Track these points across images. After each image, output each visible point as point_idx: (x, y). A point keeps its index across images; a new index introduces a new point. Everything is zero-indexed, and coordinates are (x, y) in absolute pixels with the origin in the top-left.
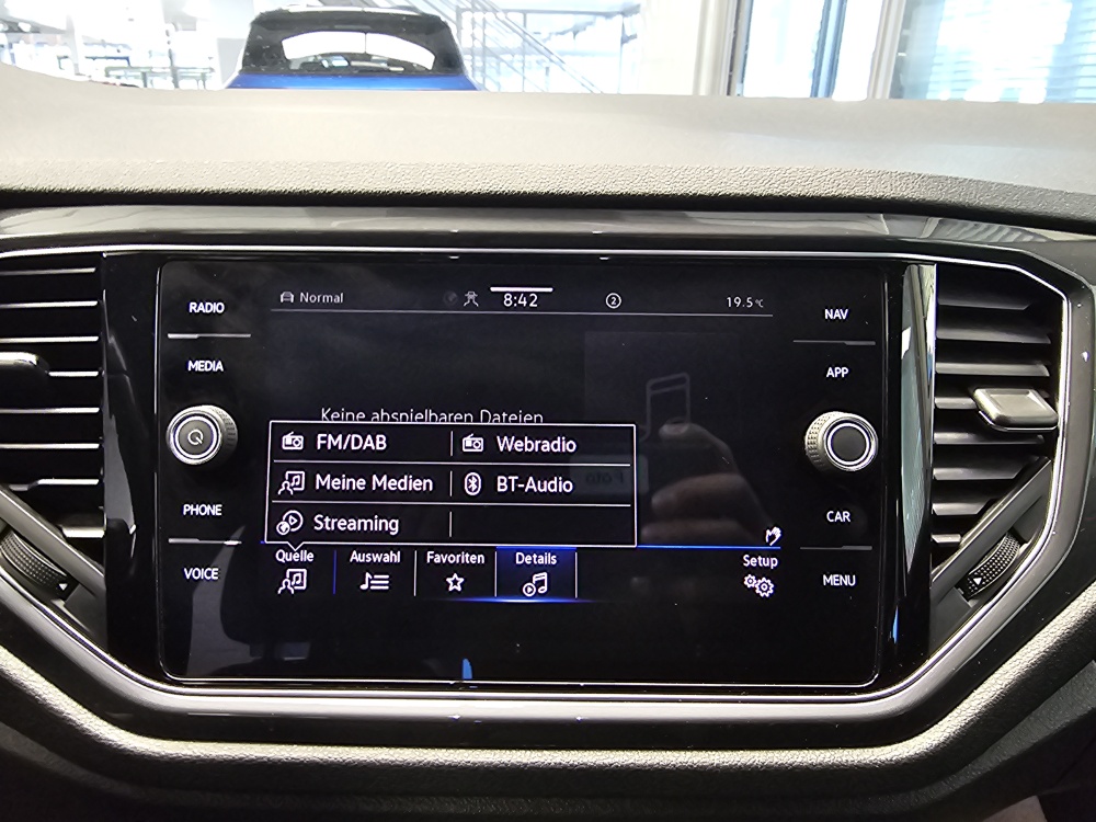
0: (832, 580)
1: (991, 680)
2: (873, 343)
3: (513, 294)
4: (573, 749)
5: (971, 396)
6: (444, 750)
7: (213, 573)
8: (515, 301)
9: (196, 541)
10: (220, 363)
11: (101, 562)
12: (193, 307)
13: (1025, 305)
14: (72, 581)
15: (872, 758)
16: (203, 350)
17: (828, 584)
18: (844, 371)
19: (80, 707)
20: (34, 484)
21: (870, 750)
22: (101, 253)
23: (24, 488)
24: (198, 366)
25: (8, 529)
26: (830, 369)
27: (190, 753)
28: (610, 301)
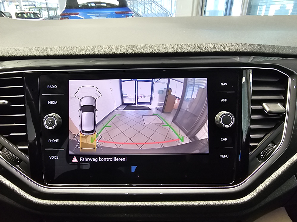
0: (222, 156)
1: (265, 182)
2: (234, 92)
4: (153, 201)
5: (262, 105)
6: (119, 202)
7: (57, 157)
9: (52, 149)
10: (56, 102)
11: (28, 155)
12: (48, 87)
13: (277, 79)
14: (21, 160)
15: (232, 203)
16: (52, 98)
18: (226, 100)
19: (24, 192)
20: (9, 135)
21: (232, 201)
22: (23, 72)
23: (7, 136)
24: (50, 102)
25: (3, 147)
26: (222, 99)
27: (53, 203)
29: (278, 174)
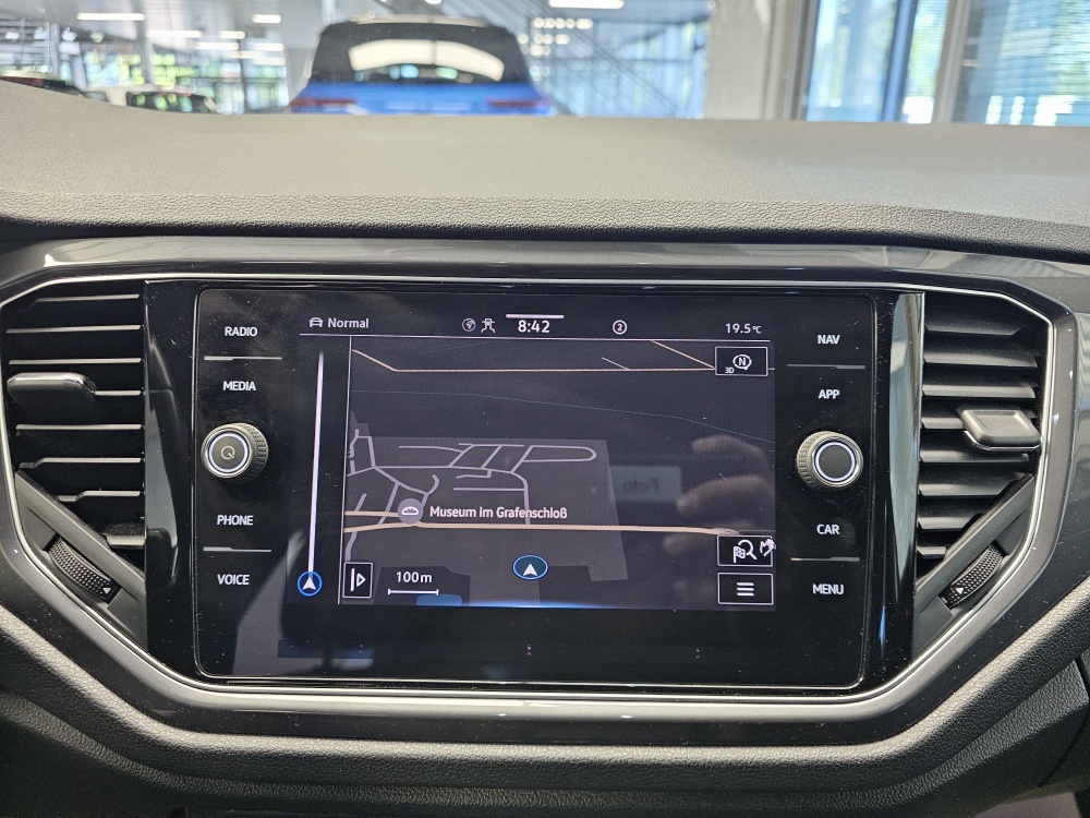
0: (822, 589)
1: (970, 683)
2: (863, 367)
3: (527, 320)
7: (245, 579)
8: (528, 328)
9: (231, 550)
10: (252, 383)
11: (142, 569)
12: (228, 331)
13: (1012, 331)
14: (115, 586)
15: (855, 755)
16: (237, 372)
17: (818, 593)
18: (835, 393)
19: (122, 701)
20: (81, 496)
23: (73, 499)
24: (231, 386)
25: (56, 538)
26: (822, 391)
27: (221, 745)
28: (617, 327)
29: (1013, 657)
